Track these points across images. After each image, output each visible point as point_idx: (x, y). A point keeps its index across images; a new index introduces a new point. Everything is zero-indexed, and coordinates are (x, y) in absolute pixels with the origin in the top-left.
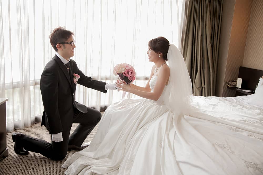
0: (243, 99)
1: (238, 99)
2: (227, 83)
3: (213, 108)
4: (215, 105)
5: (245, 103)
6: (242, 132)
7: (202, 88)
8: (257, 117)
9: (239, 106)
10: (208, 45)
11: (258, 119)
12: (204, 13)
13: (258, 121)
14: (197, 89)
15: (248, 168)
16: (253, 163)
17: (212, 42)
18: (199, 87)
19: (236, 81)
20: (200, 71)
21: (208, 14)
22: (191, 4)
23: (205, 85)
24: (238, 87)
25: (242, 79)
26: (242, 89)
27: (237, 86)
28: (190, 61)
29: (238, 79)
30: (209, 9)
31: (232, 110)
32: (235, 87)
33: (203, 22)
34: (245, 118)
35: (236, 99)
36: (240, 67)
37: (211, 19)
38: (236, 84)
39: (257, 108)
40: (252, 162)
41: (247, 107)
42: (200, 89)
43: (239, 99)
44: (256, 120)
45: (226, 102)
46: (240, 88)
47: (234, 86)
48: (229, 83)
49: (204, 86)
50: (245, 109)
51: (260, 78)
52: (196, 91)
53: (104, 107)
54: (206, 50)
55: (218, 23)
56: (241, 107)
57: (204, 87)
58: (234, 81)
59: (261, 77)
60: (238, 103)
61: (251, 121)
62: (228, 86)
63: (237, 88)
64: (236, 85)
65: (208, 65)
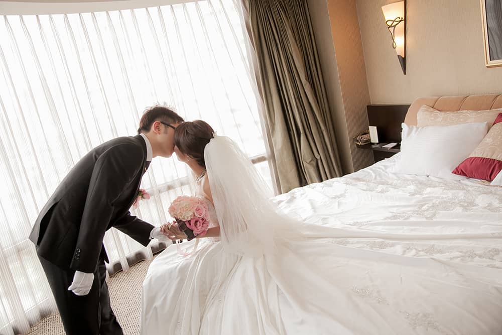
0: (386, 167)
1: (378, 170)
2: (355, 140)
3: (339, 204)
4: (342, 196)
5: (391, 175)
6: (393, 245)
7: (315, 160)
8: (412, 202)
9: (380, 186)
10: (305, 85)
11: (416, 205)
12: (281, 33)
13: (416, 209)
14: (308, 166)
15: (414, 329)
16: (421, 315)
17: (310, 79)
18: (311, 161)
19: (367, 133)
20: (304, 134)
21: (289, 32)
22: (255, 23)
23: (319, 154)
24: (374, 142)
25: (375, 127)
26: (381, 144)
27: (372, 141)
28: (283, 119)
29: (370, 127)
30: (289, 24)
31: (371, 199)
32: (369, 144)
33: (284, 48)
34: (395, 210)
35: (373, 171)
36: (367, 106)
37: (296, 41)
38: (370, 137)
39: (410, 182)
40: (418, 314)
41: (394, 182)
42: (314, 163)
43: (379, 168)
44: (412, 209)
45: (358, 183)
46: (377, 144)
47: (366, 141)
48: (358, 139)
49: (319, 156)
50: (391, 189)
51: (402, 124)
52: (307, 168)
53: (158, 246)
54: (304, 94)
55: (309, 42)
56: (384, 187)
57: (318, 158)
58: (365, 134)
59: (404, 122)
60: (378, 178)
61: (404, 215)
62: (358, 145)
63: (373, 144)
64: (370, 140)
65: (314, 118)
